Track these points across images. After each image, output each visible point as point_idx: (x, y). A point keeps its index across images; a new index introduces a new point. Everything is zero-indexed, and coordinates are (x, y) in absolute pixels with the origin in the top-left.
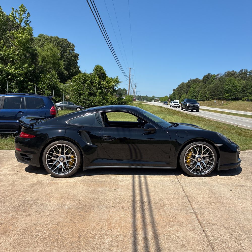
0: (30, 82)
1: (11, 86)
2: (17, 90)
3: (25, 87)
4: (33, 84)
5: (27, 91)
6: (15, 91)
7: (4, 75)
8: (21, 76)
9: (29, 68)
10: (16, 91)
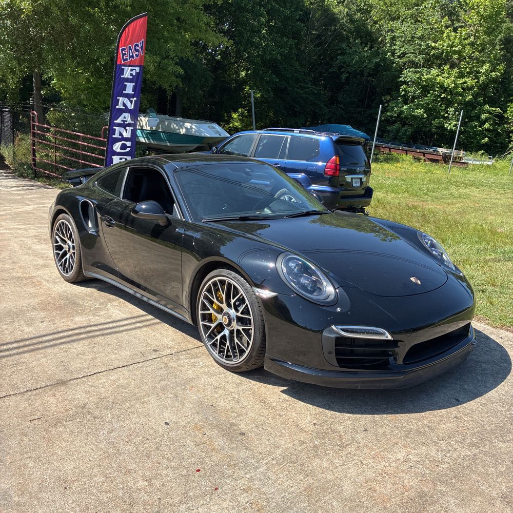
0: (487, 106)
1: (446, 115)
2: (455, 123)
3: (474, 116)
4: (494, 109)
5: (476, 126)
6: (450, 124)
7: (436, 91)
8: (469, 91)
9: (491, 71)
10: (452, 125)
